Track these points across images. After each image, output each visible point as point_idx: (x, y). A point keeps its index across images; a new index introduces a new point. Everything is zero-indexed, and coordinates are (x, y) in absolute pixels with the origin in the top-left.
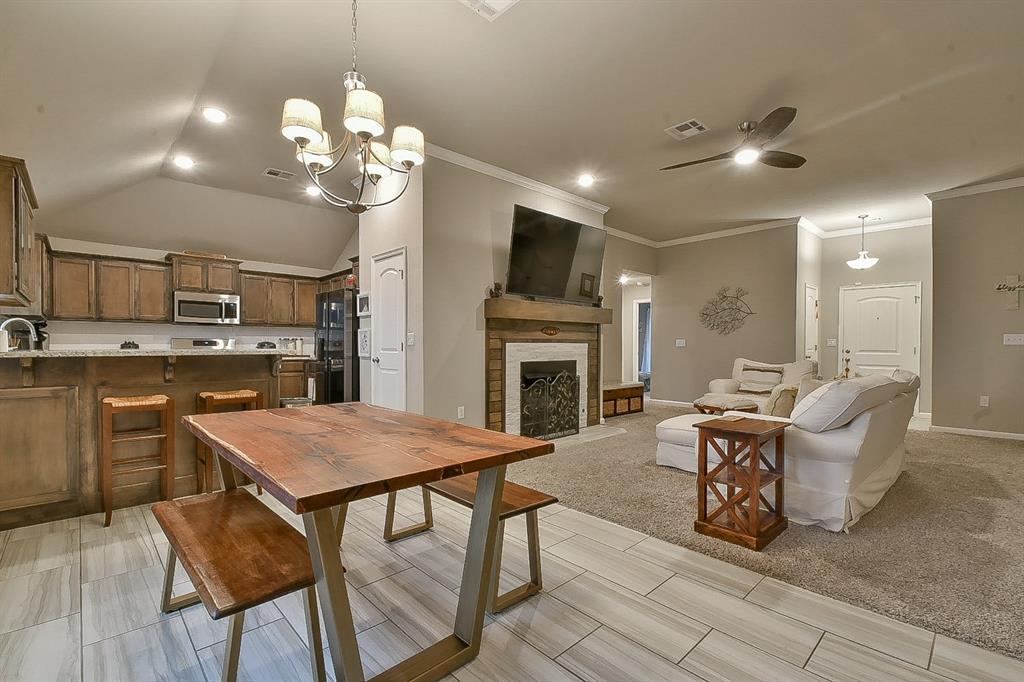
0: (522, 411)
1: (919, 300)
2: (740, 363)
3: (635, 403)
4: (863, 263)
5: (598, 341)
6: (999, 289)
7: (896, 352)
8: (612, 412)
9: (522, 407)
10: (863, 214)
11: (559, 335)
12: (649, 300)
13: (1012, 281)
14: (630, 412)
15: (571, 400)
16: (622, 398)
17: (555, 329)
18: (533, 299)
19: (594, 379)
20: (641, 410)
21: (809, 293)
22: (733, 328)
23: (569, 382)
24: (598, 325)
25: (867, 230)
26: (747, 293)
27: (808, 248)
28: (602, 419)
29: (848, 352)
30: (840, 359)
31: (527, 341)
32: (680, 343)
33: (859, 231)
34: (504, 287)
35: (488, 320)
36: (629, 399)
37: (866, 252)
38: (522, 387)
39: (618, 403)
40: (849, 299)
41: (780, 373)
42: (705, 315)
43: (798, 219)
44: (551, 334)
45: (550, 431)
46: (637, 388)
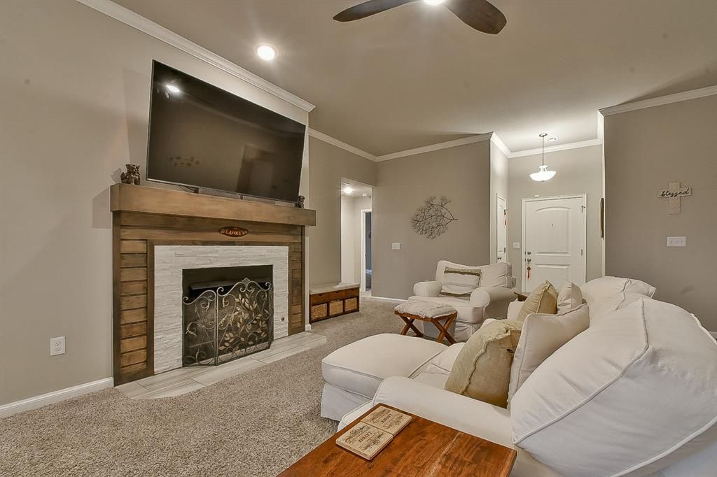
0: (185, 330)
1: (585, 210)
2: (443, 264)
3: (350, 304)
4: (543, 175)
5: (302, 244)
6: (663, 195)
7: (566, 253)
8: (325, 315)
9: (185, 325)
10: (543, 133)
11: (248, 237)
12: (370, 210)
13: (673, 188)
14: (345, 313)
15: (256, 312)
16: (336, 300)
17: (239, 229)
18: (196, 191)
19: (296, 284)
20: (357, 310)
21: (499, 203)
22: (439, 233)
23: (253, 291)
24: (303, 227)
25: (547, 150)
26: (450, 201)
27: (498, 164)
28: (308, 326)
29: (529, 253)
30: (523, 259)
31: (194, 243)
32: (396, 246)
33: (540, 151)
34: (143, 170)
35: (117, 214)
36: (344, 300)
37: (545, 167)
38: (185, 300)
39: (331, 305)
40: (530, 208)
41: (478, 275)
42: (415, 221)
43: (490, 135)
44: (233, 236)
45: (221, 353)
46: (352, 289)
